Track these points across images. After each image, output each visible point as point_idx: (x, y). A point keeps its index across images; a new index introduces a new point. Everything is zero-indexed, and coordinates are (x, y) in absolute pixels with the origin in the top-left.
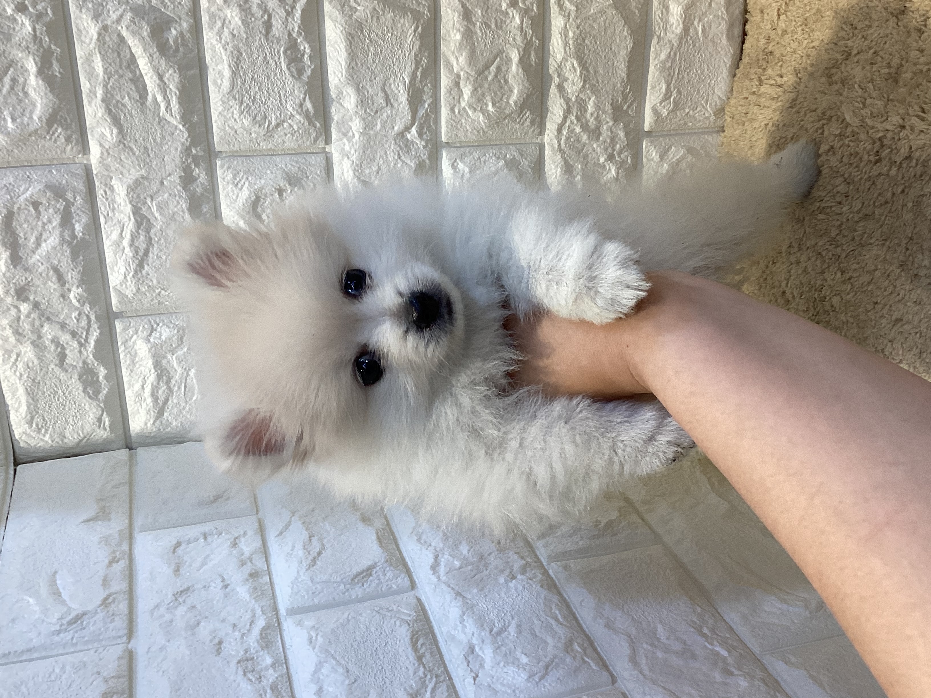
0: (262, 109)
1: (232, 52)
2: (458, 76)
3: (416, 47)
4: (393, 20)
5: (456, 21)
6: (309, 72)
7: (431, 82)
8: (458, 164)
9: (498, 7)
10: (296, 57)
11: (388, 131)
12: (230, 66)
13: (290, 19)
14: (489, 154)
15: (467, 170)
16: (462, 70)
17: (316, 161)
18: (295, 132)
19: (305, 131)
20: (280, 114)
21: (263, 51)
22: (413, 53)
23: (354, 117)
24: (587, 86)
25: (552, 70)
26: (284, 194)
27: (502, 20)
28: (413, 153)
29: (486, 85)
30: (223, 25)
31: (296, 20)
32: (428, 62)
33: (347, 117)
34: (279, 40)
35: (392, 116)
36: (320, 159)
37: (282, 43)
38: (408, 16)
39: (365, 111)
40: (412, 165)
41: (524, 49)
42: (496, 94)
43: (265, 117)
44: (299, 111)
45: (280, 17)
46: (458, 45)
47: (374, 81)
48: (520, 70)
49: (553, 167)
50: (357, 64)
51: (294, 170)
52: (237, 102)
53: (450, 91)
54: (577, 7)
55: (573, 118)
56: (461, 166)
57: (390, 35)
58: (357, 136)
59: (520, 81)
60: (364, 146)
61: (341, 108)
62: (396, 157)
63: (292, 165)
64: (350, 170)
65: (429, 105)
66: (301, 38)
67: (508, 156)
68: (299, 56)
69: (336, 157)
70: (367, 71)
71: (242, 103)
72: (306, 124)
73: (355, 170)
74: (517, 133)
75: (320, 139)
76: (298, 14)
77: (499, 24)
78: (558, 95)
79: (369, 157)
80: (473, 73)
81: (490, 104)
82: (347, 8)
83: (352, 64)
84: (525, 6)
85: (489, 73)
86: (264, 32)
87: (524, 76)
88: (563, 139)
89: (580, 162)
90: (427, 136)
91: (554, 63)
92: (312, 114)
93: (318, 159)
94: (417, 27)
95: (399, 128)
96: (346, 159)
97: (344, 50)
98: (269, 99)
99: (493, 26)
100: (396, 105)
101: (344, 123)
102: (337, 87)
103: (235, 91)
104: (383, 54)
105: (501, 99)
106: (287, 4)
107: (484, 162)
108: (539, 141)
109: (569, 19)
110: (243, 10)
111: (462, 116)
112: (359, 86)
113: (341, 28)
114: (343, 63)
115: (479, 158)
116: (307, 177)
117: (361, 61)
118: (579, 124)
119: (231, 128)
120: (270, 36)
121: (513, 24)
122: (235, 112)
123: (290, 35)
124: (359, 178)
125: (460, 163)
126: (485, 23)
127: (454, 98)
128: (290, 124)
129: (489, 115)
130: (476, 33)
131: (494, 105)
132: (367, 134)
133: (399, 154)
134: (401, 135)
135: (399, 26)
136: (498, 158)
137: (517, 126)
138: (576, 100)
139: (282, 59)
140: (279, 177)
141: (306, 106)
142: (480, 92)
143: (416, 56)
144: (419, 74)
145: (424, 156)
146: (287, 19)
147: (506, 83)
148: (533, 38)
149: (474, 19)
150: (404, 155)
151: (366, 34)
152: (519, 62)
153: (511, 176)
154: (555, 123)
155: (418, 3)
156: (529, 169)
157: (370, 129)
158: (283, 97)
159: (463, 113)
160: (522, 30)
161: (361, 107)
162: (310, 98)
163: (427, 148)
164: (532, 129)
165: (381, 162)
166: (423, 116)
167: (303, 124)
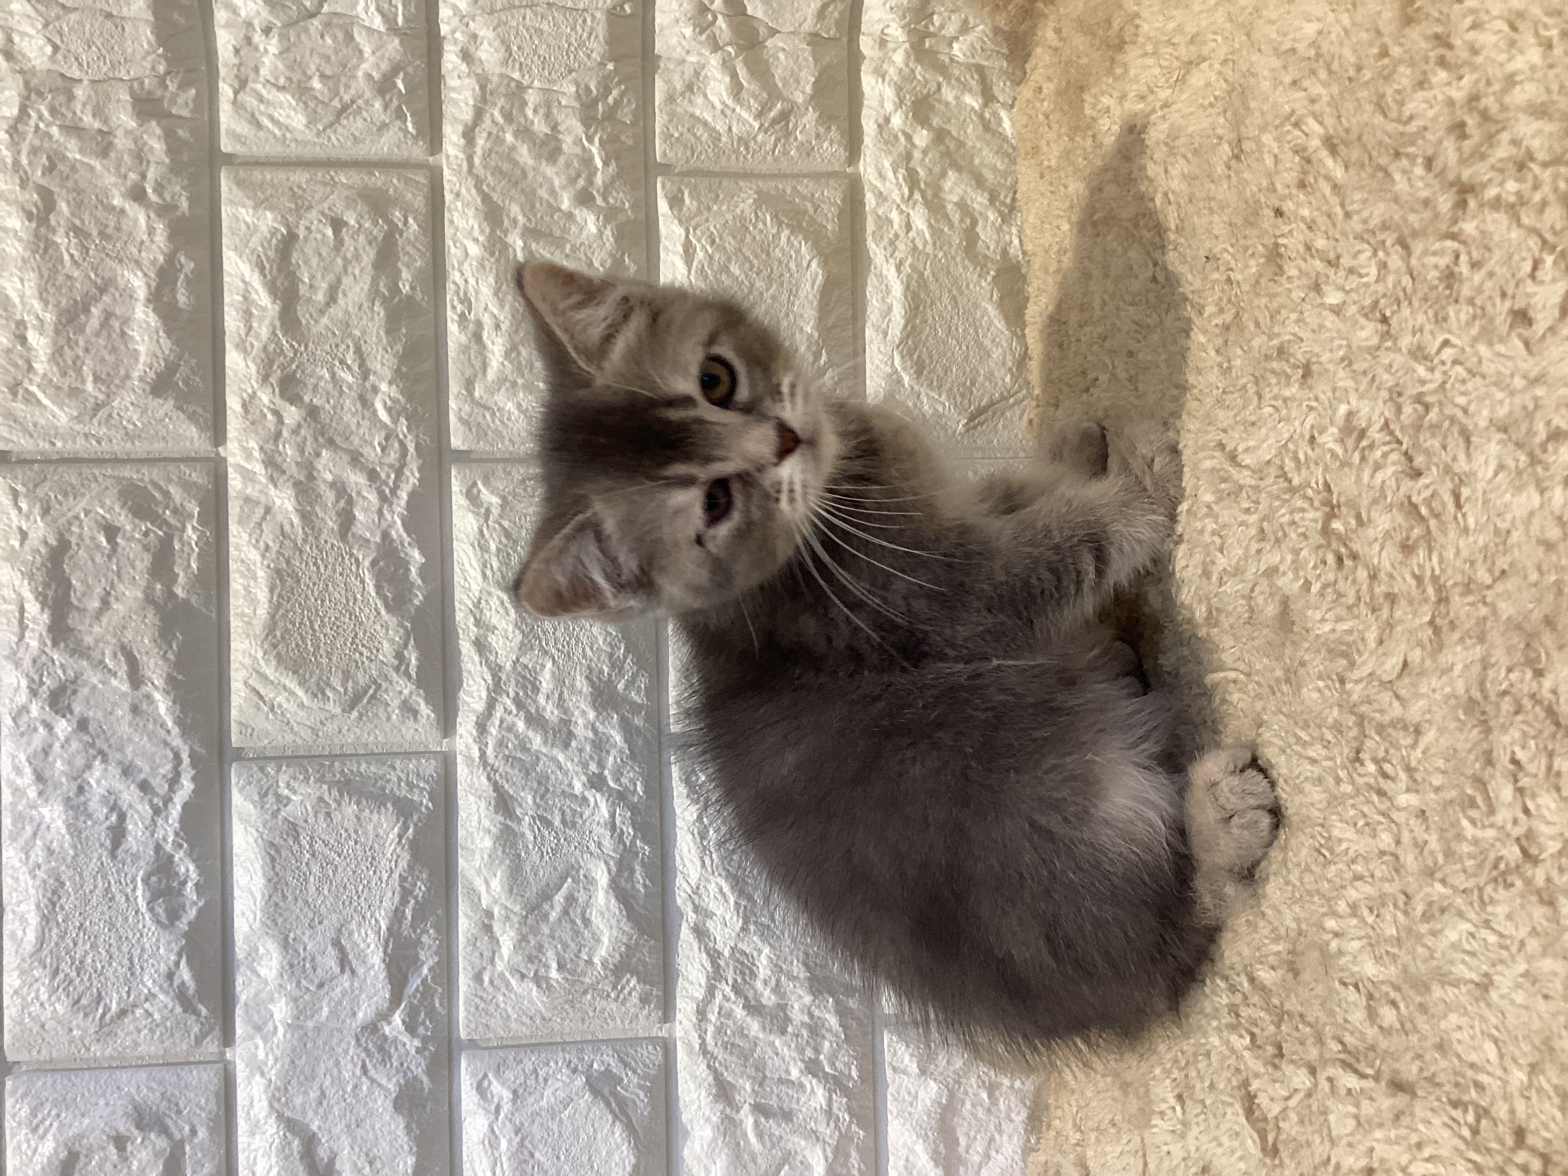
0: (95, 983)
1: (44, 882)
2: (489, 914)
3: (403, 864)
4: (358, 818)
5: (483, 815)
6: (192, 913)
7: (435, 927)
8: (490, 1083)
9: (567, 789)
10: (169, 887)
11: (344, 1022)
12: (38, 906)
13: (160, 821)
14: (557, 1063)
15: (507, 1095)
16: (495, 902)
17: (200, 1079)
18: (157, 1025)
19: (178, 1023)
20: (128, 993)
21: (104, 876)
22: (396, 876)
23: (276, 995)
24: (752, 928)
25: (681, 898)
26: (129, 1148)
27: (574, 812)
28: (395, 1064)
29: (546, 930)
30: (35, 834)
31: (171, 820)
32: (429, 890)
33: (264, 995)
34: (136, 857)
35: (353, 991)
36: (209, 1077)
37: (142, 863)
38: (387, 809)
39: (299, 982)
40: (391, 1087)
41: (620, 863)
42: (565, 946)
43: (99, 998)
44: (165, 985)
45: (142, 818)
46: (486, 857)
47: (320, 928)
48: (613, 901)
49: (692, 1087)
50: (284, 897)
51: (153, 1098)
52: (47, 971)
53: (473, 942)
55: (728, 990)
56: (496, 1088)
57: (352, 843)
58: (281, 1030)
59: (614, 922)
60: (294, 1050)
61: (254, 979)
62: (358, 1073)
63: (150, 1088)
64: (264, 1097)
65: (431, 970)
66: (182, 853)
67: (595, 1066)
68: (175, 884)
69: (241, 1072)
70: (306, 910)
71: (56, 972)
72: (179, 1009)
73: (273, 1100)
74: (613, 1019)
75: (210, 1037)
76: (175, 811)
77: (568, 818)
78: (696, 945)
79: (302, 1072)
80: (517, 909)
81: (554, 965)
82: (271, 799)
83: (275, 898)
84: (621, 785)
85: (552, 907)
86: (108, 843)
87: (621, 910)
88: (711, 1029)
89: (749, 1077)
90: (427, 1029)
91: (685, 885)
92: (191, 991)
93: (205, 1077)
94: (405, 828)
95: (366, 1014)
96: (258, 1077)
97: (260, 873)
98: (110, 965)
99: (557, 822)
100: (361, 971)
101: (259, 1004)
102: (247, 939)
103: (45, 952)
104: (338, 879)
105: (578, 955)
106: (157, 795)
107: (546, 1080)
108: (664, 1034)
109: (707, 806)
110: (72, 807)
111: (497, 989)
112: (286, 938)
113: (256, 834)
114: (259, 897)
115: (535, 1071)
116: (179, 1112)
117: (294, 892)
118: (741, 1001)
119: (33, 1019)
120: (119, 853)
121: (596, 818)
122: (42, 989)
123: (158, 848)
124: (280, 1117)
125: (495, 1082)
126: (542, 818)
127: (481, 955)
128: (146, 1011)
129: (549, 987)
130: (523, 835)
131: (561, 967)
132: (302, 1027)
133: (364, 1067)
134: (372, 1028)
135: (370, 827)
136: (575, 1071)
137: (614, 1006)
138: (732, 954)
139: (139, 893)
140: (121, 1112)
141: (181, 976)
142: (533, 943)
143: (402, 879)
144: (408, 913)
145: (418, 1068)
146: (154, 822)
147: (586, 926)
148: (638, 843)
149: (518, 811)
150: (375, 1067)
151: (304, 842)
152: (610, 886)
153: (599, 1110)
154: (692, 998)
155: (411, 786)
156: (642, 1094)
157: (306, 1017)
158: (136, 961)
159: (500, 983)
160: (613, 827)
161: (290, 978)
162: (189, 962)
163: (427, 1053)
164: (646, 1012)
165: (327, 1083)
166: (417, 989)
167: (171, 1011)
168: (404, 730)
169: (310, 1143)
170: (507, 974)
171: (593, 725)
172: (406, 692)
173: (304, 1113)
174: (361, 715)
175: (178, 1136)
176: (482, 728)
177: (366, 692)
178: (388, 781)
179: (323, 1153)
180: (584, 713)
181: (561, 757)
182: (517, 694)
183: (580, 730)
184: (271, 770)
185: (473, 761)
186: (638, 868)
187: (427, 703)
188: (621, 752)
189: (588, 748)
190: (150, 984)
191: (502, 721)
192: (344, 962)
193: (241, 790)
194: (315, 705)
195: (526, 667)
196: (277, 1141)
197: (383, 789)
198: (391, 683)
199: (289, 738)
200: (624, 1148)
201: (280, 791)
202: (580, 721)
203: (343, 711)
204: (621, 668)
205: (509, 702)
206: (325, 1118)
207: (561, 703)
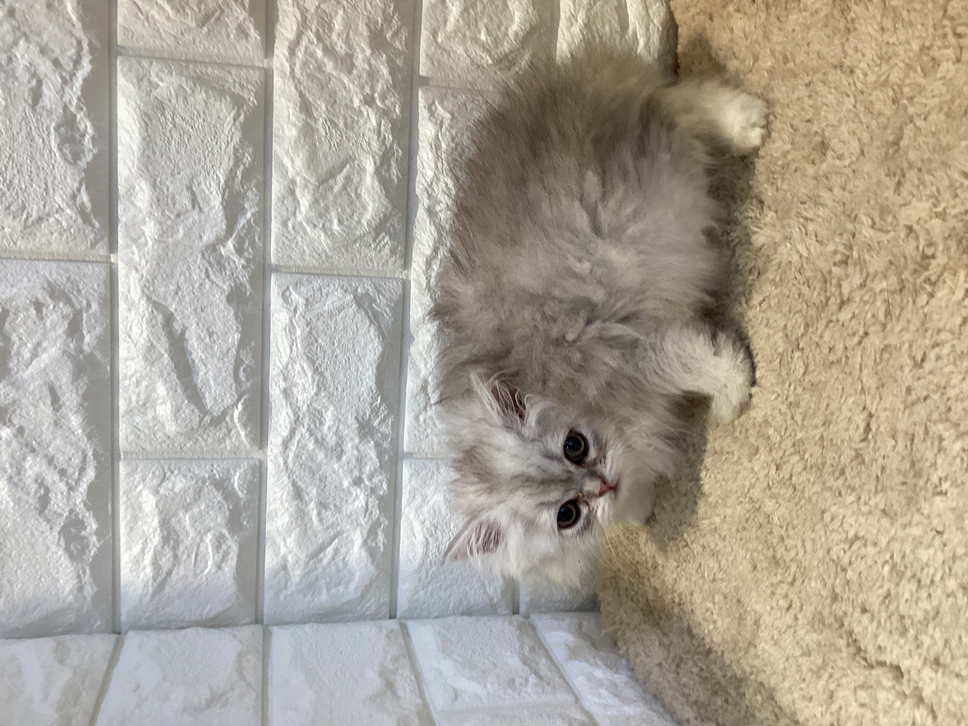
0: (21, 196)
2: (294, 182)
3: (236, 139)
4: (206, 103)
5: (291, 112)
6: (89, 157)
7: (257, 186)
8: (290, 294)
9: (349, 103)
10: (73, 137)
11: (194, 241)
13: (67, 89)
14: (334, 285)
15: (302, 301)
16: (298, 174)
17: (93, 271)
18: (65, 231)
19: (79, 230)
20: (44, 206)
21: (27, 124)
22: (231, 147)
23: (147, 219)
25: (419, 188)
26: (44, 310)
27: (353, 120)
28: (228, 273)
29: (331, 198)
31: (74, 89)
32: (253, 160)
33: (139, 219)
34: (50, 113)
35: (200, 222)
36: (100, 271)
37: (54, 117)
38: (226, 100)
39: (163, 212)
40: (225, 287)
41: (382, 159)
42: (344, 210)
43: (24, 208)
44: (71, 203)
45: (54, 85)
46: (292, 142)
47: (178, 176)
48: (376, 183)
49: (419, 310)
50: (154, 153)
51: (61, 279)
53: (282, 200)
54: (452, 114)
56: (295, 296)
57: (201, 120)
58: (150, 243)
59: (376, 197)
60: (159, 256)
61: (132, 207)
62: (203, 276)
63: (58, 273)
64: (138, 286)
65: (253, 215)
66: (82, 114)
67: (359, 290)
68: (77, 136)
69: (122, 270)
70: (168, 163)
72: (80, 221)
73: (144, 288)
74: (372, 262)
75: (100, 244)
76: (78, 83)
77: (349, 123)
78: (427, 220)
79: (165, 272)
80: (313, 180)
81: (336, 221)
82: (145, 83)
83: (147, 152)
84: (385, 105)
85: (336, 182)
86: (30, 100)
87: (381, 189)
88: (434, 275)
90: (249, 254)
91: (423, 181)
92: (89, 210)
93: (98, 270)
94: (238, 115)
95: (209, 238)
96: (134, 272)
97: (137, 133)
98: (31, 185)
99: (341, 125)
100: (206, 209)
101: (135, 225)
102: (127, 179)
104: (191, 144)
105: (351, 216)
106: (65, 70)
107: (327, 295)
108: (403, 276)
109: (441, 127)
111: (297, 232)
112: (155, 180)
113: (134, 105)
114: (136, 151)
115: (320, 289)
116: (79, 291)
117: (160, 151)
120: (38, 108)
121: (368, 126)
123: (65, 108)
124: (149, 299)
125: (294, 293)
126: (331, 121)
127: (287, 209)
128: (57, 220)
129: (333, 234)
130: (318, 130)
131: (340, 222)
132: (165, 242)
133: (207, 273)
134: (213, 248)
135: (214, 112)
136: (346, 291)
137: (373, 254)
139: (52, 137)
140: (39, 286)
141: (81, 198)
142: (322, 204)
143: (236, 150)
144: (239, 174)
145: (244, 278)
146: (62, 88)
147: (357, 198)
148: (395, 147)
149: (315, 114)
150: (214, 273)
151: (169, 117)
152: (375, 173)
153: (361, 316)
154: (423, 254)
155: (242, 86)
156: (388, 310)
157: (168, 237)
158: (50, 184)
159: (298, 228)
160: (379, 133)
161: (157, 207)
162: (87, 189)
163: (249, 269)
164: (394, 259)
165: (182, 280)
166: (244, 226)
167: (75, 221)
168: (238, 47)
169: (169, 319)
170: (304, 224)
171: (369, 61)
172: (241, 18)
173: (166, 299)
174: (209, 30)
175: (78, 307)
176: (292, 51)
177: (213, 13)
178: (227, 82)
179: (177, 327)
180: (363, 50)
181: (346, 80)
182: (318, 30)
183: (360, 62)
184: (145, 63)
185: (285, 74)
186: (394, 165)
187: (256, 28)
188: (387, 81)
189: (365, 76)
190: (60, 201)
191: (306, 48)
192: (194, 201)
193: (124, 75)
194: (177, 18)
195: (324, 12)
196: (147, 314)
197: (223, 86)
198: (231, 10)
199: (158, 42)
200: (376, 341)
201: (151, 79)
202: (360, 56)
203: (198, 25)
204: (390, 22)
205: (312, 35)
206: (180, 302)
207: (347, 41)
